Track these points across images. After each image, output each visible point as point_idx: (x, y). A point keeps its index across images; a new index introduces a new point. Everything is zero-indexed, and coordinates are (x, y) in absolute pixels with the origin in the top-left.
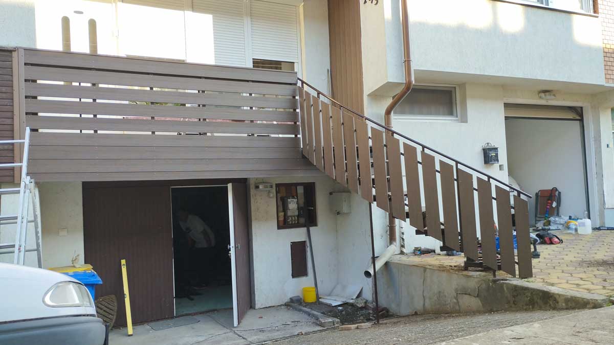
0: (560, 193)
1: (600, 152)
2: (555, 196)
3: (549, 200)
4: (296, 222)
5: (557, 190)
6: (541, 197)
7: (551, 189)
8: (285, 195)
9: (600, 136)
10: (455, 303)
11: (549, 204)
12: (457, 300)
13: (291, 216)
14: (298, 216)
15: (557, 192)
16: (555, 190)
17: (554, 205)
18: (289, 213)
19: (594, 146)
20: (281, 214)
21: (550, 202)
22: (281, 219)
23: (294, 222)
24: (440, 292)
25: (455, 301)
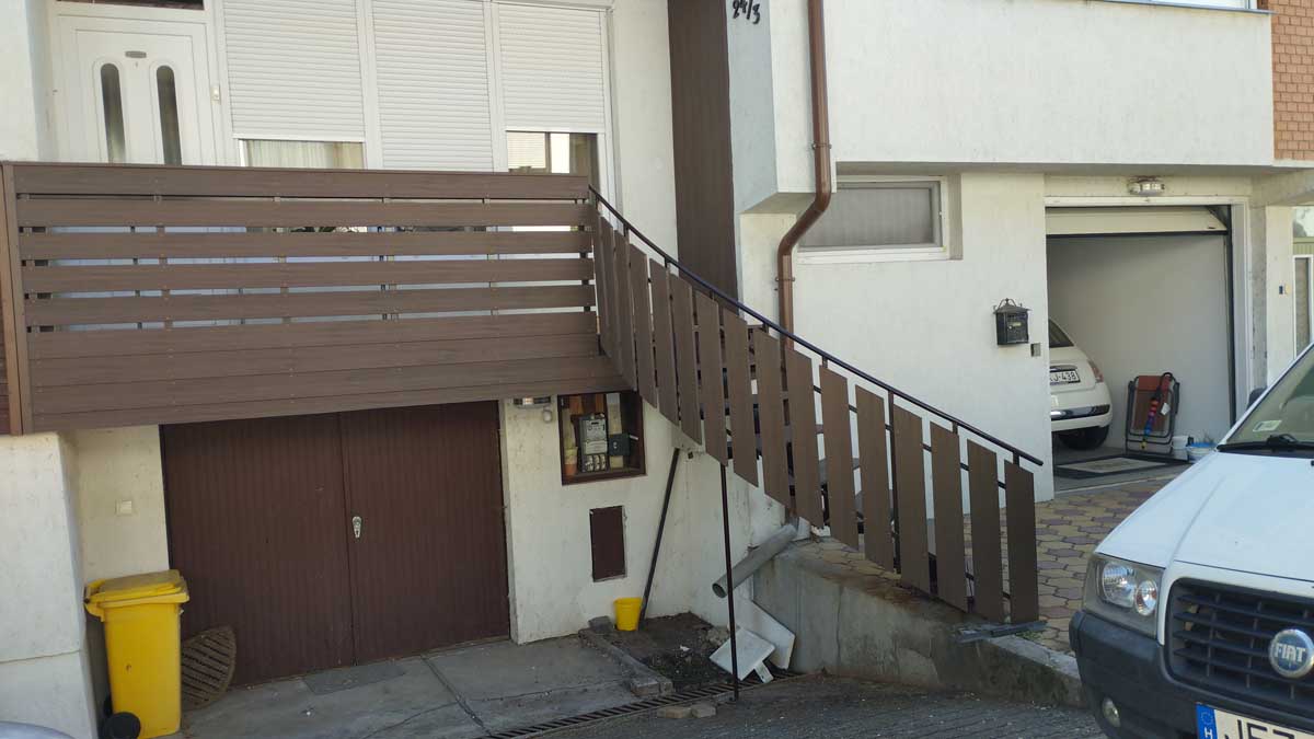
0: (1178, 384)
1: (1264, 303)
2: (1168, 390)
3: (1153, 399)
4: (604, 466)
5: (1171, 377)
6: (1139, 390)
7: (1161, 374)
8: (580, 411)
9: (1264, 270)
10: (891, 663)
11: (1153, 409)
12: (896, 658)
13: (593, 455)
14: (608, 455)
15: (1172, 383)
16: (1168, 377)
17: (1165, 410)
18: (589, 448)
19: (1250, 289)
20: (571, 453)
21: (1155, 403)
22: (571, 461)
23: (598, 467)
24: (866, 637)
25: (891, 657)
